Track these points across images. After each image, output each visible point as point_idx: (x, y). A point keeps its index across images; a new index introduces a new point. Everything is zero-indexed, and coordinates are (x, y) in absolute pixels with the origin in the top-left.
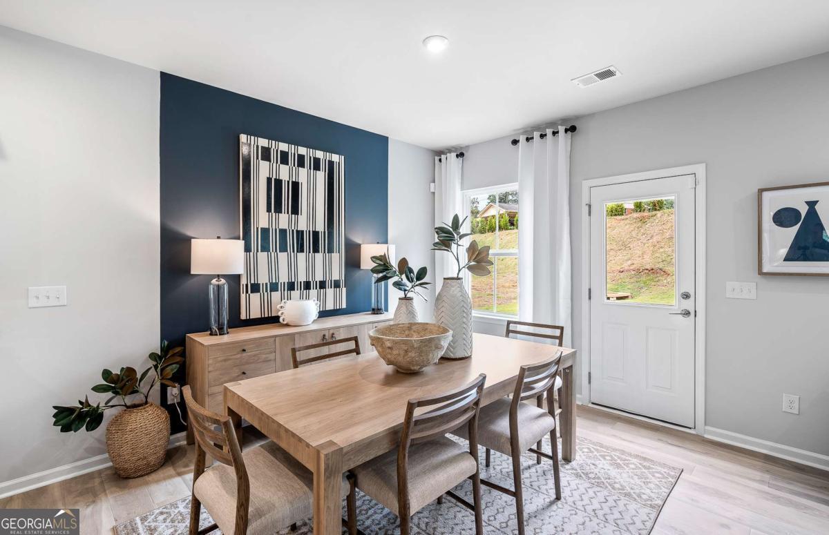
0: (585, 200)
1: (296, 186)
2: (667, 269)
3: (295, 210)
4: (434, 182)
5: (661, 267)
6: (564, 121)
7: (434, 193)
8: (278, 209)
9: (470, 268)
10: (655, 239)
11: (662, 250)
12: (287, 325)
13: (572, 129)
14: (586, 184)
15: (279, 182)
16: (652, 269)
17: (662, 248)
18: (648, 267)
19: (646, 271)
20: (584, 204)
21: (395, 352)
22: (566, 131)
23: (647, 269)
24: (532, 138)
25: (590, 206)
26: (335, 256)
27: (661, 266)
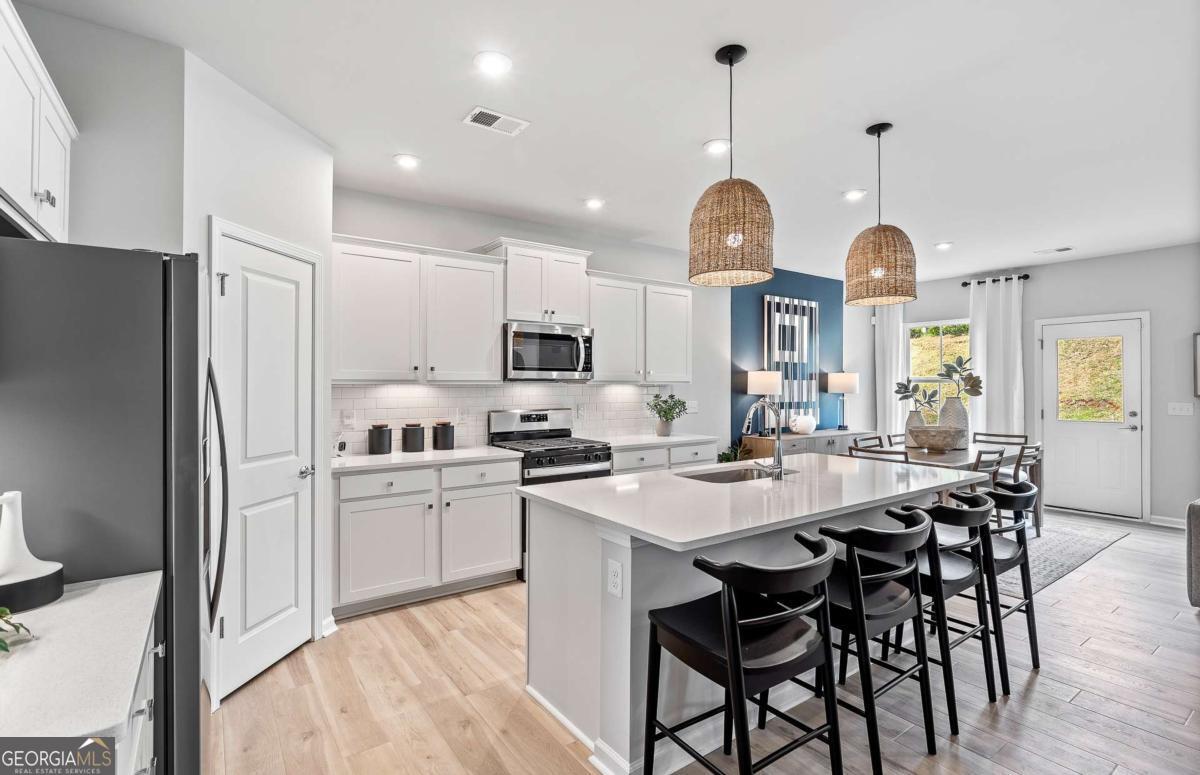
0: (1037, 336)
1: (793, 328)
2: (1115, 399)
3: (793, 349)
4: (874, 315)
5: (1105, 397)
6: (1016, 270)
7: (874, 326)
8: (784, 349)
9: (966, 391)
10: (1094, 357)
11: (1106, 373)
12: (797, 433)
13: (1026, 277)
14: (1038, 323)
15: (784, 327)
16: (1092, 400)
17: (1106, 369)
18: (1085, 397)
19: (1080, 403)
20: (1036, 340)
21: (937, 438)
22: (1019, 278)
23: (1083, 400)
24: (984, 282)
25: (1042, 341)
26: (814, 381)
27: (1105, 395)
